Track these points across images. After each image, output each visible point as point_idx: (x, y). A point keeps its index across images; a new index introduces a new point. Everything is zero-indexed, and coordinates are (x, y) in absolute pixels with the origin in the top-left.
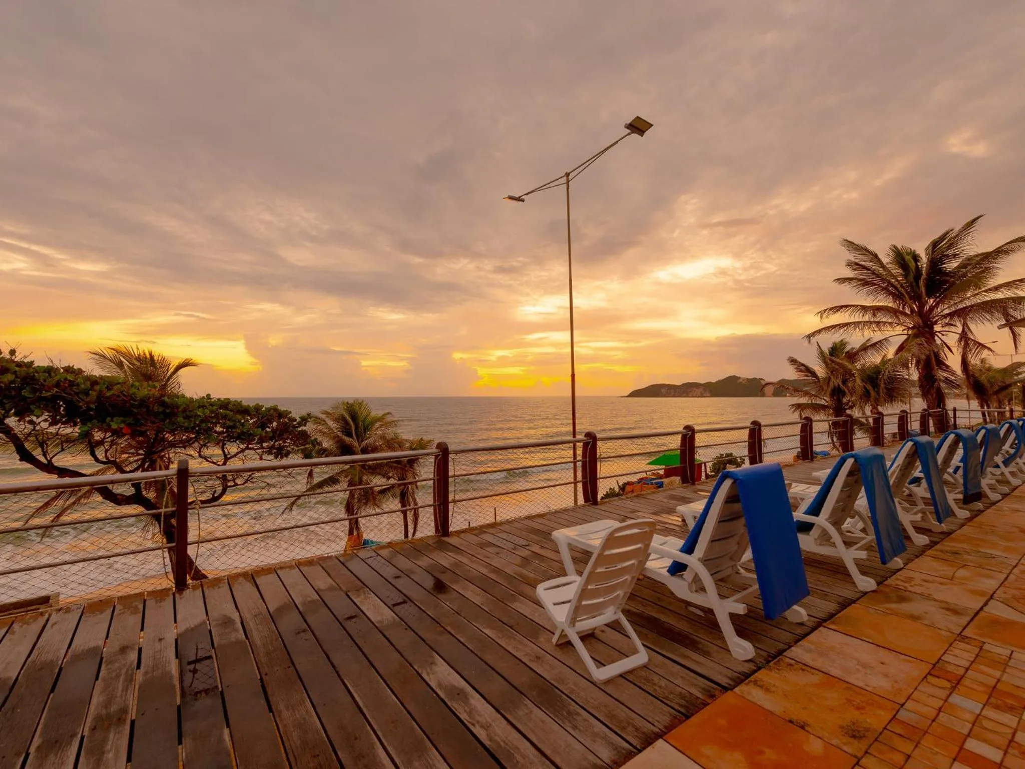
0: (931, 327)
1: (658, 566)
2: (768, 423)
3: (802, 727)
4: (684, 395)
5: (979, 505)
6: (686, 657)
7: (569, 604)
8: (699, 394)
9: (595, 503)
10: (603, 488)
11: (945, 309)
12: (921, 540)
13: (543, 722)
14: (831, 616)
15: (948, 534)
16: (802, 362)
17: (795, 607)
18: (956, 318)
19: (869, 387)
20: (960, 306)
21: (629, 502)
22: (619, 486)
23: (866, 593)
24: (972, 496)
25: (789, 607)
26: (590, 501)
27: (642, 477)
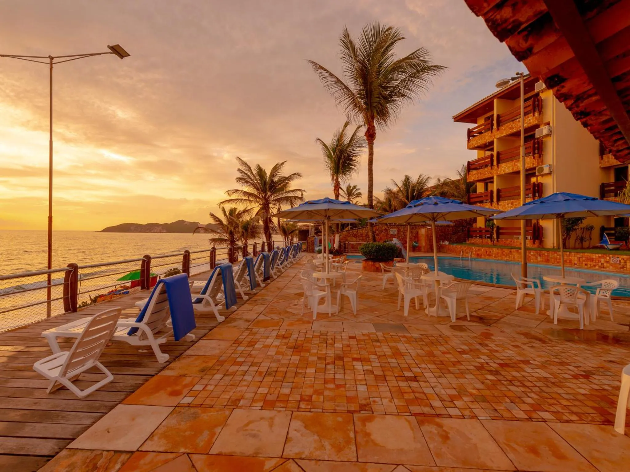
0: (268, 205)
1: (121, 333)
2: (193, 251)
3: (184, 376)
4: (148, 231)
5: (269, 281)
6: (134, 371)
7: (62, 366)
8: (159, 231)
9: (75, 310)
10: (80, 300)
11: (273, 198)
12: (246, 298)
13: (44, 427)
14: (205, 335)
15: (255, 294)
16: (217, 216)
17: (188, 334)
18: (277, 202)
19: (244, 232)
20: (278, 197)
21: (102, 306)
22: (91, 299)
23: (221, 323)
24: (267, 278)
25: (186, 334)
26: (71, 310)
27: (111, 290)
